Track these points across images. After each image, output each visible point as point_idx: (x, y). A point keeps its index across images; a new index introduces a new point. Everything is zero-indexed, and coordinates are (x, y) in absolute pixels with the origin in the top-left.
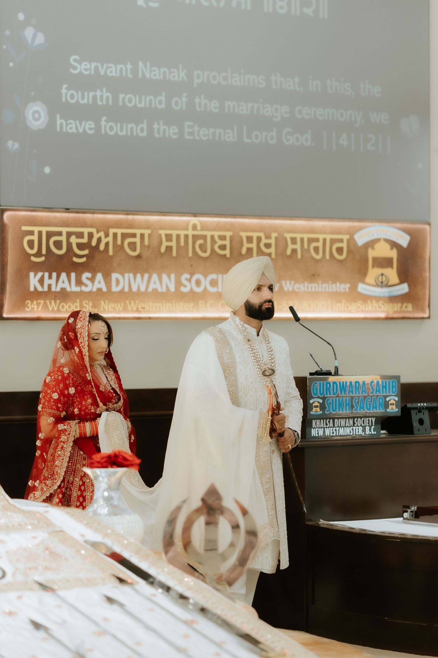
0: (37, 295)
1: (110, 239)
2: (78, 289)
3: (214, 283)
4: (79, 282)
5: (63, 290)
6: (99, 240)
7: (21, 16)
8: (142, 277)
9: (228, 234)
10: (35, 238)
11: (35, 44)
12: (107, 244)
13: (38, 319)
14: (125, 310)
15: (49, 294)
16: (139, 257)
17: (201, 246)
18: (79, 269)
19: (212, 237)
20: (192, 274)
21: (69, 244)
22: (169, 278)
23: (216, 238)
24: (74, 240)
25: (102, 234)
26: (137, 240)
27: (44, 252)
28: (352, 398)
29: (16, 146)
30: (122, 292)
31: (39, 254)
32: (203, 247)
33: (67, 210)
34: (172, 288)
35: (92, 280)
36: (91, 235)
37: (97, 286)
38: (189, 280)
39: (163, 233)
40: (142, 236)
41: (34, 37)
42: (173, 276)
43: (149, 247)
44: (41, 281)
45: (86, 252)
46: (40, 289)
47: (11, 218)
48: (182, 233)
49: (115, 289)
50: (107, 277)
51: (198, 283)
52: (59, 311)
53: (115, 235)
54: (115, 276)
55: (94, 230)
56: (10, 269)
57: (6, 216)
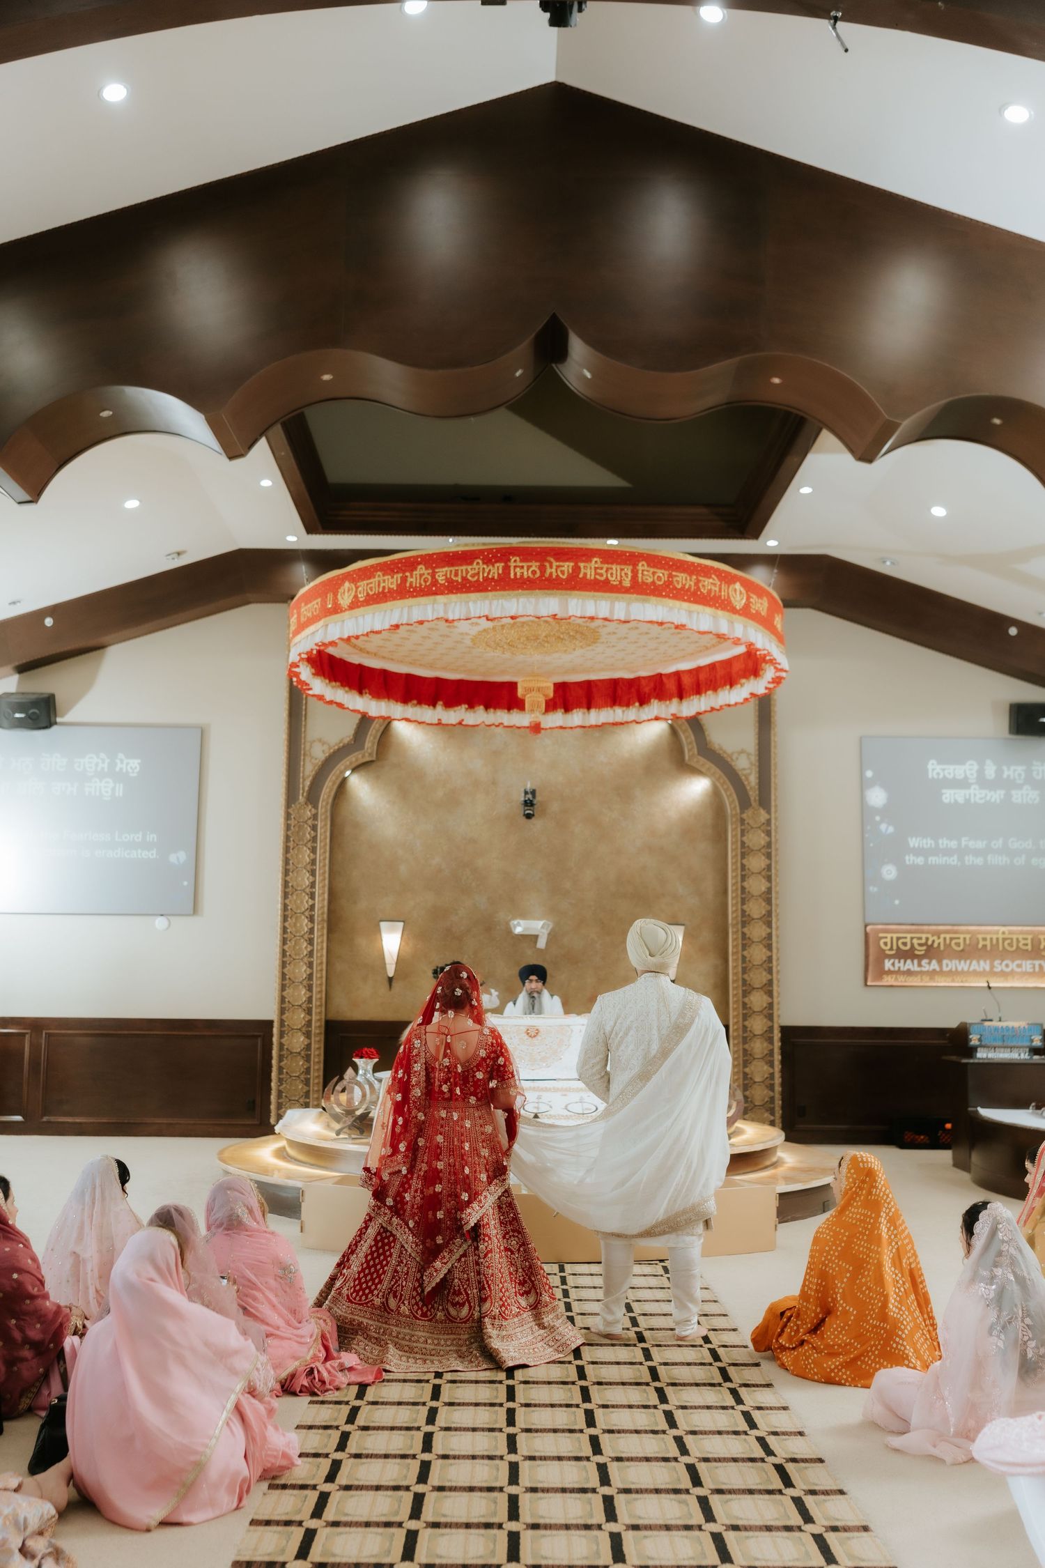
0: (890, 972)
1: (941, 940)
2: (919, 969)
3: (1019, 966)
4: (920, 965)
5: (909, 970)
6: (933, 941)
7: (878, 818)
8: (965, 962)
9: (1030, 937)
10: (888, 940)
12: (939, 944)
13: (892, 986)
14: (953, 981)
15: (899, 972)
16: (962, 950)
17: (1009, 944)
18: (920, 958)
19: (1017, 939)
20: (1002, 961)
21: (912, 945)
22: (986, 963)
23: (1020, 939)
24: (915, 941)
25: (935, 938)
26: (961, 941)
27: (895, 947)
28: (1004, 1036)
29: (876, 889)
30: (950, 971)
31: (891, 949)
32: (1011, 945)
33: (913, 924)
34: (988, 968)
35: (929, 963)
36: (927, 939)
37: (932, 968)
38: (1001, 964)
39: (980, 937)
40: (965, 939)
41: (887, 829)
42: (988, 962)
43: (969, 945)
44: (893, 964)
45: (924, 948)
46: (892, 969)
47: (872, 930)
48: (994, 937)
49: (945, 969)
50: (940, 962)
51: (1007, 966)
52: (905, 981)
53: (945, 939)
54: (945, 962)
55: (929, 936)
56: (871, 958)
57: (869, 928)
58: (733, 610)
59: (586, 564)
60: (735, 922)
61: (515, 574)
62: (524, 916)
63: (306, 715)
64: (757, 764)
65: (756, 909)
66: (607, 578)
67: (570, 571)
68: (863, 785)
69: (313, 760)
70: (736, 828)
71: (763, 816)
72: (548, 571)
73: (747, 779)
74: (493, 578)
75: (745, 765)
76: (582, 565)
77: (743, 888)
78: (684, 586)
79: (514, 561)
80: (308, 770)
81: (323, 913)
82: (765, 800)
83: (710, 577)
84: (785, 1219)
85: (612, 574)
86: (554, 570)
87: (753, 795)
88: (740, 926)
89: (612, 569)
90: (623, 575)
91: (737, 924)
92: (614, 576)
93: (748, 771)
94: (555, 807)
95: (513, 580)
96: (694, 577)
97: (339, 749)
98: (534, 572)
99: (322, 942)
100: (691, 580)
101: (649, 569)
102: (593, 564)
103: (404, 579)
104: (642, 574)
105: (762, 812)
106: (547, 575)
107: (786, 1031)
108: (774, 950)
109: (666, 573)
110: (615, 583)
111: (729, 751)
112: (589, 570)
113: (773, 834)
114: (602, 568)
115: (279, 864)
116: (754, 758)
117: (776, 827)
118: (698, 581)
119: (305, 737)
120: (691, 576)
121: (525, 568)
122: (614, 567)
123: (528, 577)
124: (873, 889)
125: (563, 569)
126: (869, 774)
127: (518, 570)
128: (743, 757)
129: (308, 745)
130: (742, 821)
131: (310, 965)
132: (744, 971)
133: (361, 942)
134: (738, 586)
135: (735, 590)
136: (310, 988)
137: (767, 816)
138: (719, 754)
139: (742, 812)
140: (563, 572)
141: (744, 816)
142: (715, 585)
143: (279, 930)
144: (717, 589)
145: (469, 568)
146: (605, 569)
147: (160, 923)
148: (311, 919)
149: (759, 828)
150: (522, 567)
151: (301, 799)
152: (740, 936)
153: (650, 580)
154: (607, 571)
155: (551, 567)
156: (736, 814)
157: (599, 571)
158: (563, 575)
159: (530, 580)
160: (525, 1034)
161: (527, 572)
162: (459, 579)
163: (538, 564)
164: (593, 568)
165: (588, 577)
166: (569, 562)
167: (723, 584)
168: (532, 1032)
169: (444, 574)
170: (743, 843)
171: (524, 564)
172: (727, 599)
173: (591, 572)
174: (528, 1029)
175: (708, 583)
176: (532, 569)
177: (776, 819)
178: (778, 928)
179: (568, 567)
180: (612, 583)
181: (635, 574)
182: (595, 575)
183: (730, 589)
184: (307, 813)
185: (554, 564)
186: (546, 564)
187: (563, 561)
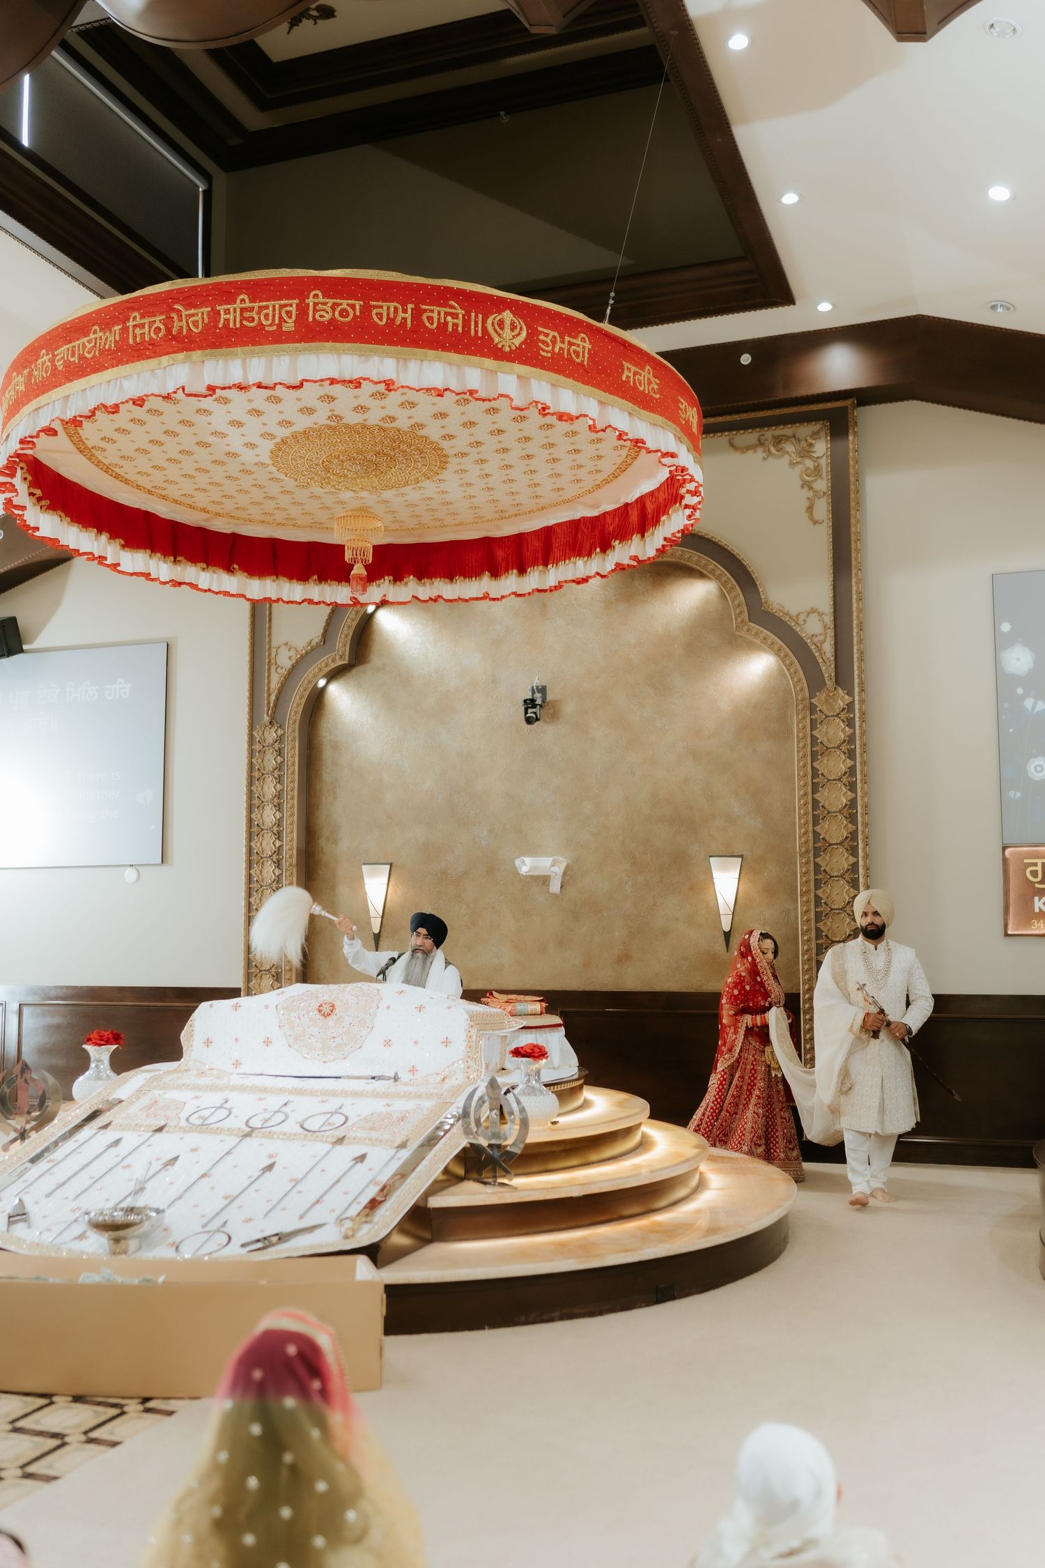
0: (1041, 915)
7: (1020, 691)
11: (1036, 710)
29: (1018, 795)
31: (1043, 881)
41: (1034, 706)
47: (1012, 854)
56: (1012, 895)
57: (1008, 851)
58: (498, 354)
59: (226, 307)
60: (803, 849)
61: (135, 337)
62: (534, 851)
64: (832, 626)
65: (835, 830)
66: (260, 323)
67: (206, 320)
68: (999, 643)
69: (279, 670)
70: (804, 718)
71: (842, 699)
72: (177, 324)
73: (819, 649)
74: (110, 349)
75: (817, 629)
76: (221, 308)
77: (815, 803)
78: (391, 321)
79: (135, 318)
80: (275, 680)
81: (291, 857)
82: (843, 678)
83: (446, 305)
84: (545, 1317)
85: (266, 316)
86: (184, 323)
87: (828, 671)
88: (811, 855)
89: (267, 307)
90: (284, 315)
91: (807, 851)
92: (270, 318)
93: (821, 638)
94: (569, 708)
95: (132, 347)
96: (410, 306)
97: (307, 653)
98: (158, 330)
100: (405, 311)
101: (326, 300)
102: (238, 305)
103: (30, 374)
104: (315, 311)
105: (841, 692)
106: (174, 332)
109: (358, 304)
110: (271, 329)
111: (793, 613)
112: (230, 314)
113: (857, 724)
114: (252, 309)
115: (244, 797)
116: (829, 619)
117: (863, 714)
118: (417, 314)
119: (270, 641)
120: (404, 305)
121: (147, 326)
122: (270, 304)
123: (151, 339)
124: (1014, 794)
125: (195, 318)
126: (1006, 627)
127: (138, 331)
128: (814, 618)
129: (273, 651)
130: (813, 708)
132: (818, 917)
133: (343, 891)
134: (507, 316)
135: (501, 324)
137: (848, 699)
138: (779, 619)
139: (812, 695)
140: (195, 323)
141: (814, 701)
142: (455, 316)
143: (243, 878)
144: (460, 322)
145: (85, 340)
146: (256, 309)
147: (130, 874)
148: (278, 864)
149: (837, 715)
150: (142, 326)
151: (266, 719)
152: (812, 868)
153: (327, 317)
154: (259, 313)
155: (180, 320)
156: (803, 699)
157: (247, 314)
158: (197, 327)
159: (152, 342)
160: (317, 1012)
161: (150, 331)
162: (76, 359)
163: (163, 317)
164: (238, 310)
165: (231, 325)
166: (206, 307)
167: (473, 314)
168: (326, 1009)
169: (62, 356)
170: (814, 739)
171: (146, 321)
172: (483, 337)
173: (235, 317)
174: (321, 1006)
175: (439, 313)
176: (155, 326)
177: (862, 701)
178: (866, 856)
179: (203, 314)
180: (267, 328)
181: (303, 310)
182: (241, 321)
183: (490, 321)
184: (271, 735)
185: (184, 313)
186: (174, 315)
187: (196, 307)
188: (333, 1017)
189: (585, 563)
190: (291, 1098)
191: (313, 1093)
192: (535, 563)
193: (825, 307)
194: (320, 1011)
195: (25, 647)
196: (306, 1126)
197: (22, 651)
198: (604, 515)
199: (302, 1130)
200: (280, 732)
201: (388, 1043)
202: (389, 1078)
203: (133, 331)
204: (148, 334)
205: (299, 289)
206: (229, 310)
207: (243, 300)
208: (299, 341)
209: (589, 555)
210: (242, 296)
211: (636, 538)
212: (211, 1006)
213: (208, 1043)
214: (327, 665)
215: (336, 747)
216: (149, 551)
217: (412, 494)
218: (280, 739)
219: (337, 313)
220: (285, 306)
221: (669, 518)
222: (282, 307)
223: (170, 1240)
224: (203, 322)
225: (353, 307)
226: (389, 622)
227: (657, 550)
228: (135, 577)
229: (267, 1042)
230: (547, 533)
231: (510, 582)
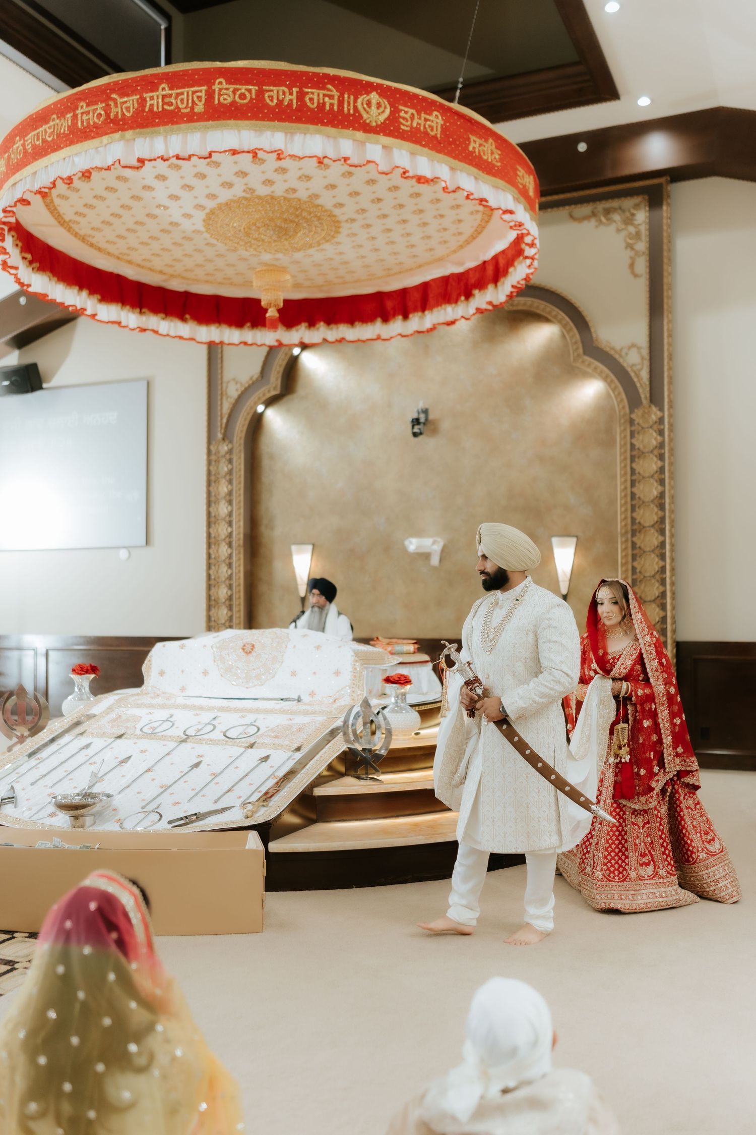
58: (367, 128)
59: (151, 94)
60: (623, 531)
62: (419, 533)
63: (222, 357)
64: (648, 358)
65: (648, 516)
66: (177, 107)
67: (136, 105)
69: (229, 399)
70: (625, 429)
71: (655, 414)
72: (114, 110)
73: (638, 376)
74: (64, 133)
75: (636, 360)
76: (147, 95)
77: (633, 495)
78: (280, 102)
80: (226, 407)
81: (239, 540)
82: (656, 397)
83: (324, 88)
85: (182, 100)
86: (119, 109)
87: (644, 392)
88: (629, 535)
89: (182, 94)
90: (195, 99)
91: (626, 532)
92: (185, 102)
93: (639, 367)
94: (445, 425)
95: (80, 130)
96: (295, 90)
97: (249, 386)
98: (100, 115)
99: (239, 566)
100: (291, 94)
101: (228, 86)
102: (160, 92)
103: (9, 157)
104: (220, 95)
105: (654, 408)
106: (112, 115)
107: (680, 646)
108: (668, 560)
109: (254, 89)
110: (185, 111)
111: (618, 347)
112: (154, 100)
113: (666, 433)
114: (170, 96)
115: (204, 496)
116: (645, 352)
117: (671, 425)
118: (301, 96)
119: (222, 377)
120: (290, 89)
121: (91, 113)
122: (185, 90)
123: (95, 123)
125: (128, 105)
127: (85, 117)
128: (634, 352)
129: (224, 385)
130: (632, 422)
131: (230, 587)
133: (278, 565)
134: (374, 97)
135: (369, 104)
136: (230, 608)
137: (659, 414)
138: (607, 352)
139: (632, 411)
140: (128, 109)
141: (633, 416)
142: (331, 97)
143: (204, 556)
144: (335, 102)
145: (46, 126)
146: (174, 96)
147: (124, 554)
148: (230, 545)
149: (651, 427)
150: (88, 113)
151: (220, 436)
152: (630, 545)
153: (229, 100)
154: (176, 98)
155: (116, 106)
156: (625, 415)
157: (167, 100)
158: (129, 111)
159: (96, 125)
160: (241, 650)
161: (93, 116)
162: (39, 143)
163: (104, 105)
164: (160, 97)
165: (155, 109)
166: (136, 95)
167: (346, 96)
168: (248, 648)
169: (30, 141)
170: (632, 446)
171: (91, 108)
172: (354, 114)
173: (158, 102)
174: (244, 646)
175: (318, 95)
176: (98, 112)
177: (670, 416)
178: (672, 536)
179: (133, 101)
180: (183, 111)
181: (210, 95)
182: (163, 105)
183: (359, 101)
184: (225, 448)
185: (120, 100)
186: (111, 103)
187: (128, 95)
188: (254, 654)
189: (453, 309)
190: (219, 714)
191: (236, 710)
192: (415, 310)
193: (644, 101)
194: (243, 649)
195: (44, 386)
196: (228, 735)
197: (41, 388)
198: (467, 272)
199: (224, 738)
200: (230, 446)
201: (294, 674)
202: (294, 700)
203: (81, 117)
204: (93, 119)
205: (207, 78)
206: (153, 97)
207: (164, 89)
208: (208, 120)
209: (456, 302)
210: (163, 85)
211: (491, 287)
212: (164, 646)
213: (162, 673)
214: (264, 395)
215: (272, 457)
216: (120, 305)
217: (317, 255)
218: (230, 451)
219: (237, 96)
220: (197, 92)
221: (515, 270)
222: (194, 93)
223: (117, 818)
224: (133, 108)
225: (250, 91)
226: (310, 362)
227: (507, 296)
228: (110, 325)
229: (205, 673)
230: (425, 287)
231: (397, 326)
